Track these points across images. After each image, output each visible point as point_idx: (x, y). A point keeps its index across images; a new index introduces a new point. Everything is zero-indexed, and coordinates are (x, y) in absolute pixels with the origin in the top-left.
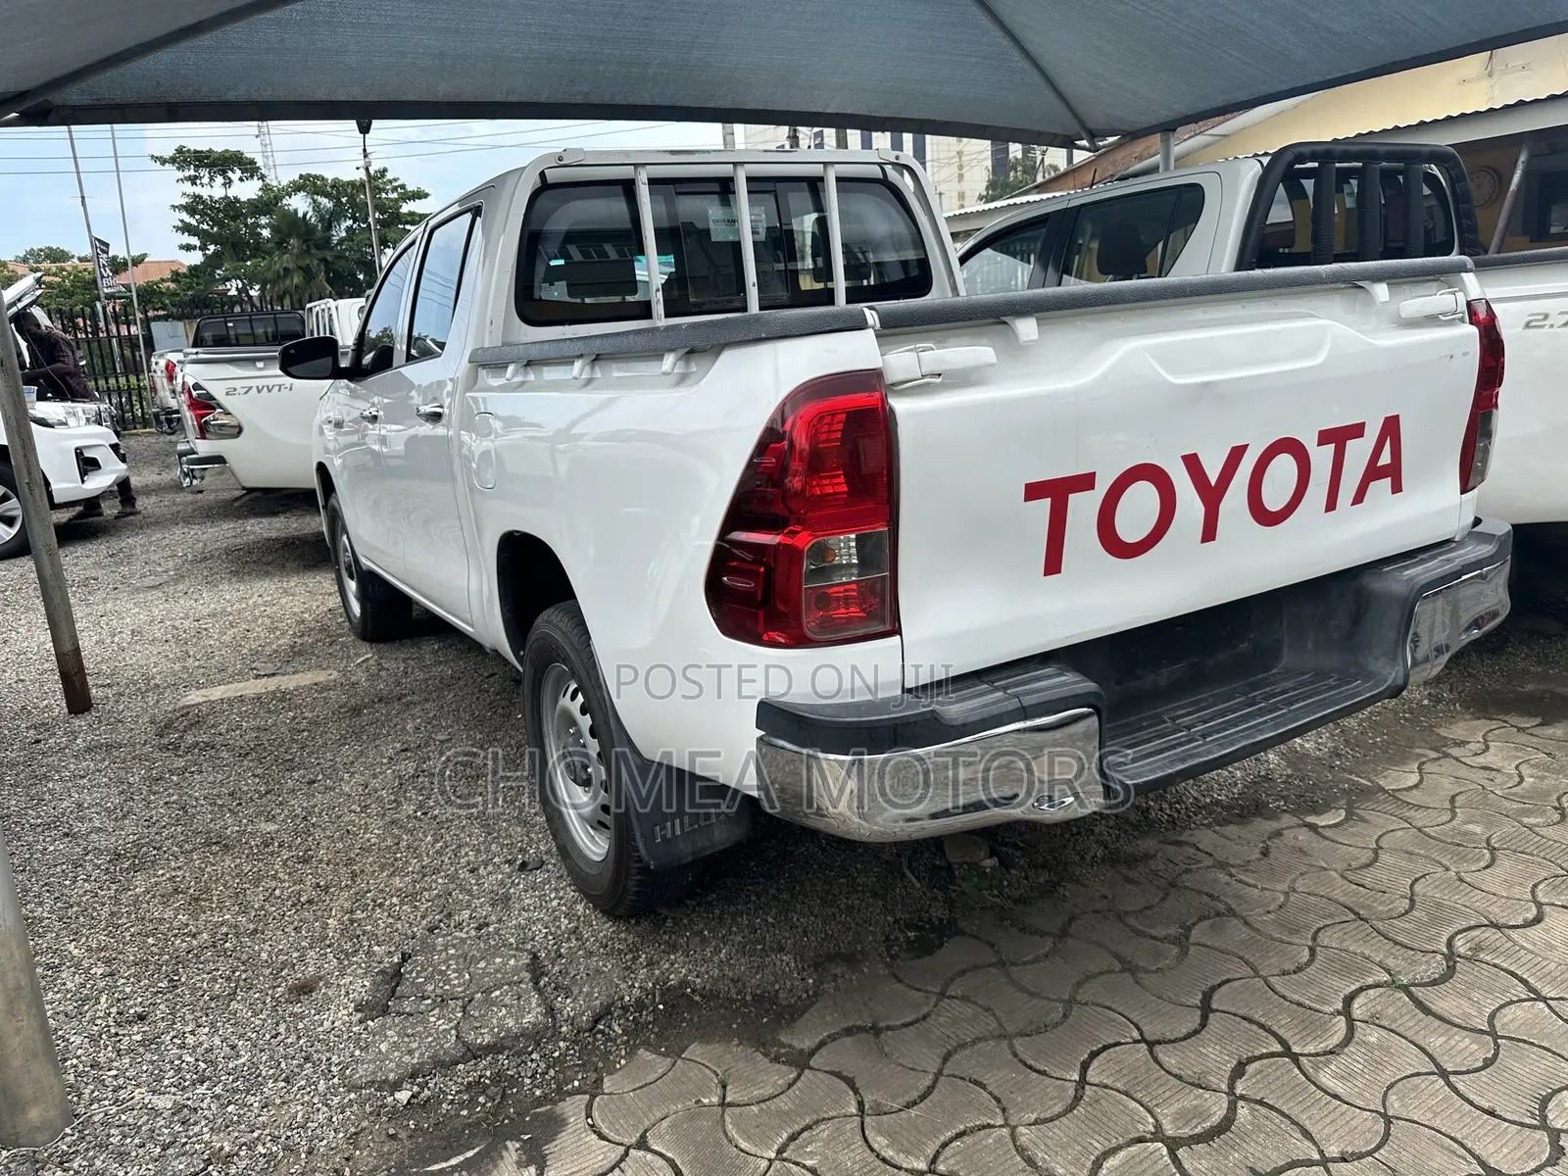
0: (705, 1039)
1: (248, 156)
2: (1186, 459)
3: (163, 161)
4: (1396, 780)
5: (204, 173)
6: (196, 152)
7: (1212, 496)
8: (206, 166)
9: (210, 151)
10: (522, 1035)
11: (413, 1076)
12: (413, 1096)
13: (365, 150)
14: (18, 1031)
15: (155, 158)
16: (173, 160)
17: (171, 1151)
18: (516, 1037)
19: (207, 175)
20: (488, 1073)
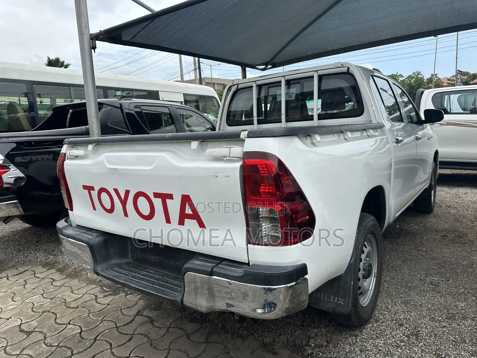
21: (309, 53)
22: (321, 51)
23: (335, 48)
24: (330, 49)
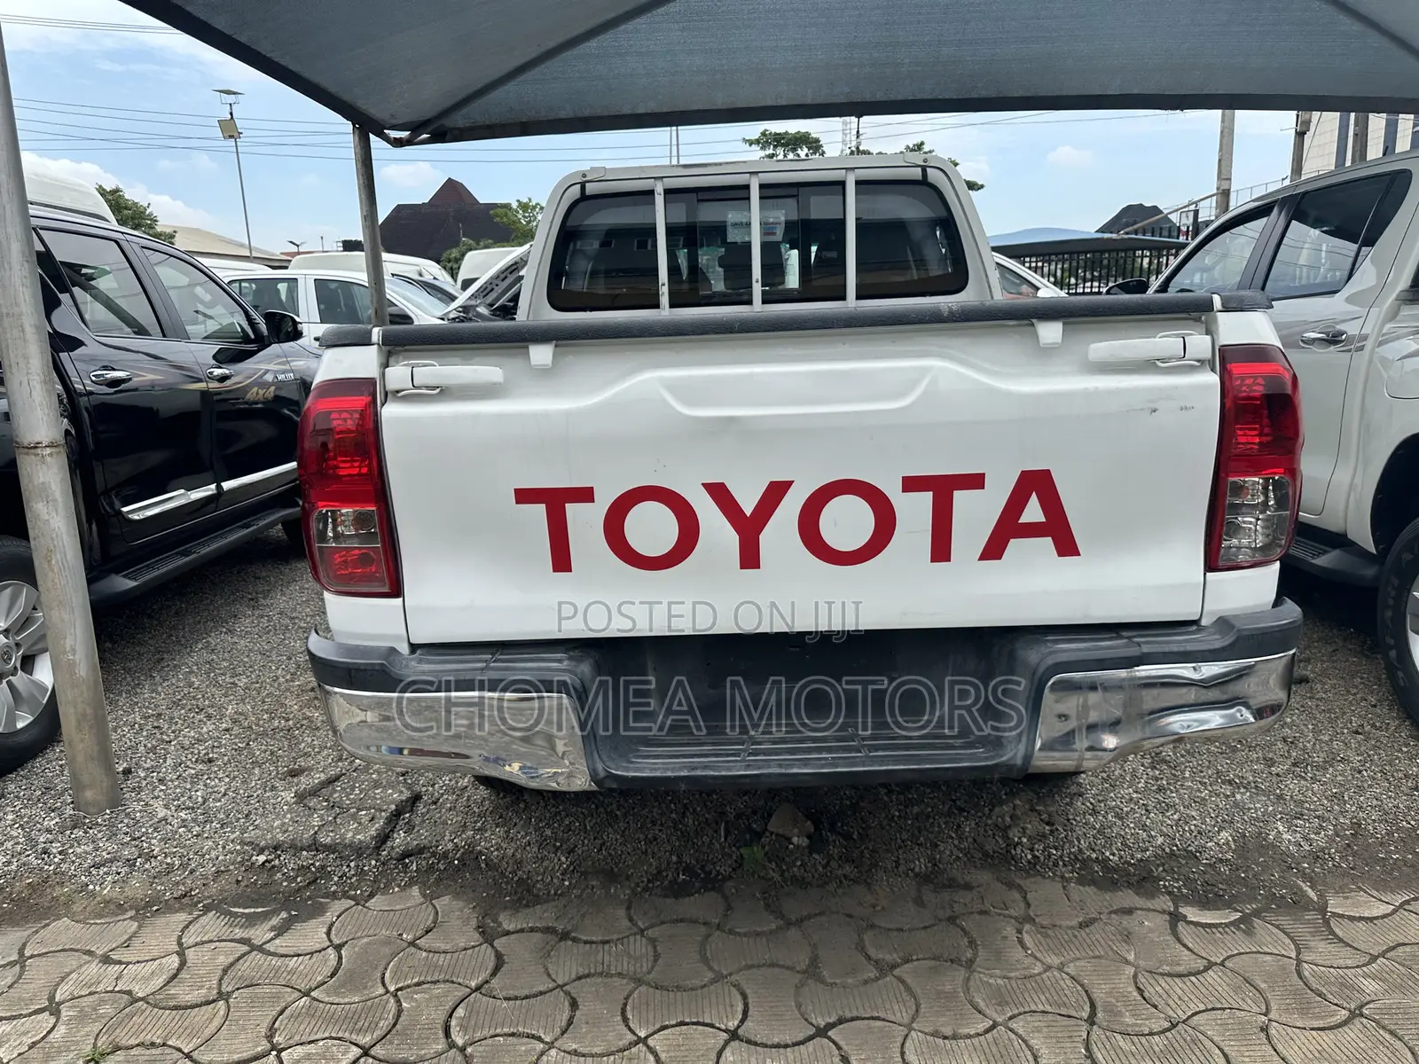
0: (457, 896)
1: (814, 136)
2: (708, 487)
3: (751, 143)
4: (1357, 905)
5: (780, 151)
6: (776, 134)
7: (749, 528)
8: (783, 145)
9: (786, 133)
10: (350, 846)
11: (276, 848)
12: (267, 861)
13: (858, 132)
14: (82, 741)
15: (745, 141)
16: (757, 142)
17: (133, 843)
18: (345, 846)
19: (782, 153)
20: (317, 864)
21: (562, 115)
22: (599, 112)
23: (641, 110)
24: (627, 110)
